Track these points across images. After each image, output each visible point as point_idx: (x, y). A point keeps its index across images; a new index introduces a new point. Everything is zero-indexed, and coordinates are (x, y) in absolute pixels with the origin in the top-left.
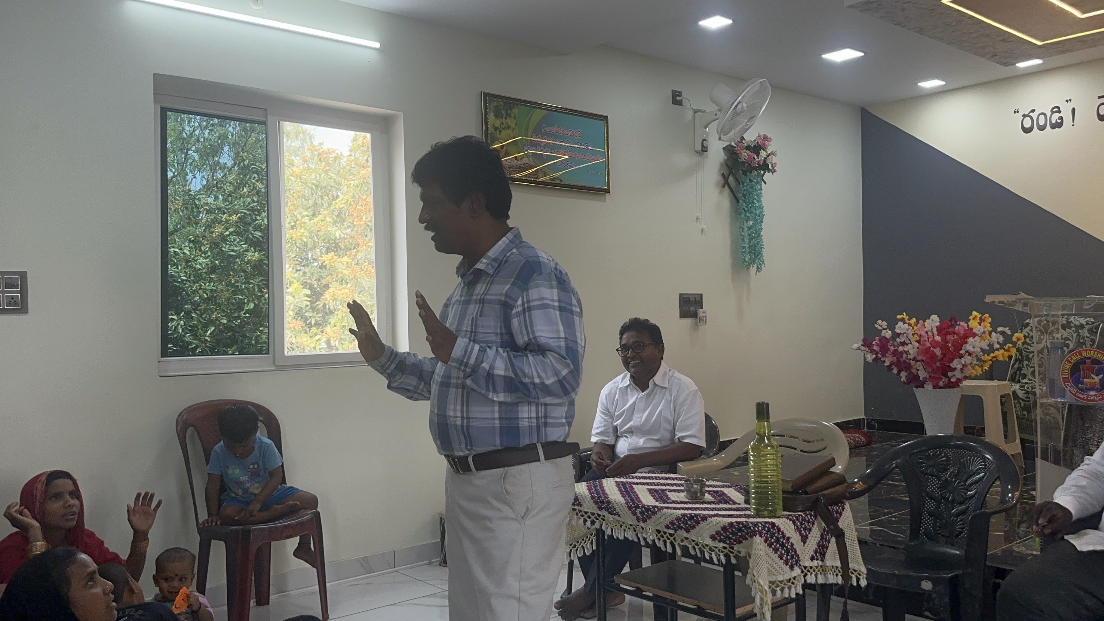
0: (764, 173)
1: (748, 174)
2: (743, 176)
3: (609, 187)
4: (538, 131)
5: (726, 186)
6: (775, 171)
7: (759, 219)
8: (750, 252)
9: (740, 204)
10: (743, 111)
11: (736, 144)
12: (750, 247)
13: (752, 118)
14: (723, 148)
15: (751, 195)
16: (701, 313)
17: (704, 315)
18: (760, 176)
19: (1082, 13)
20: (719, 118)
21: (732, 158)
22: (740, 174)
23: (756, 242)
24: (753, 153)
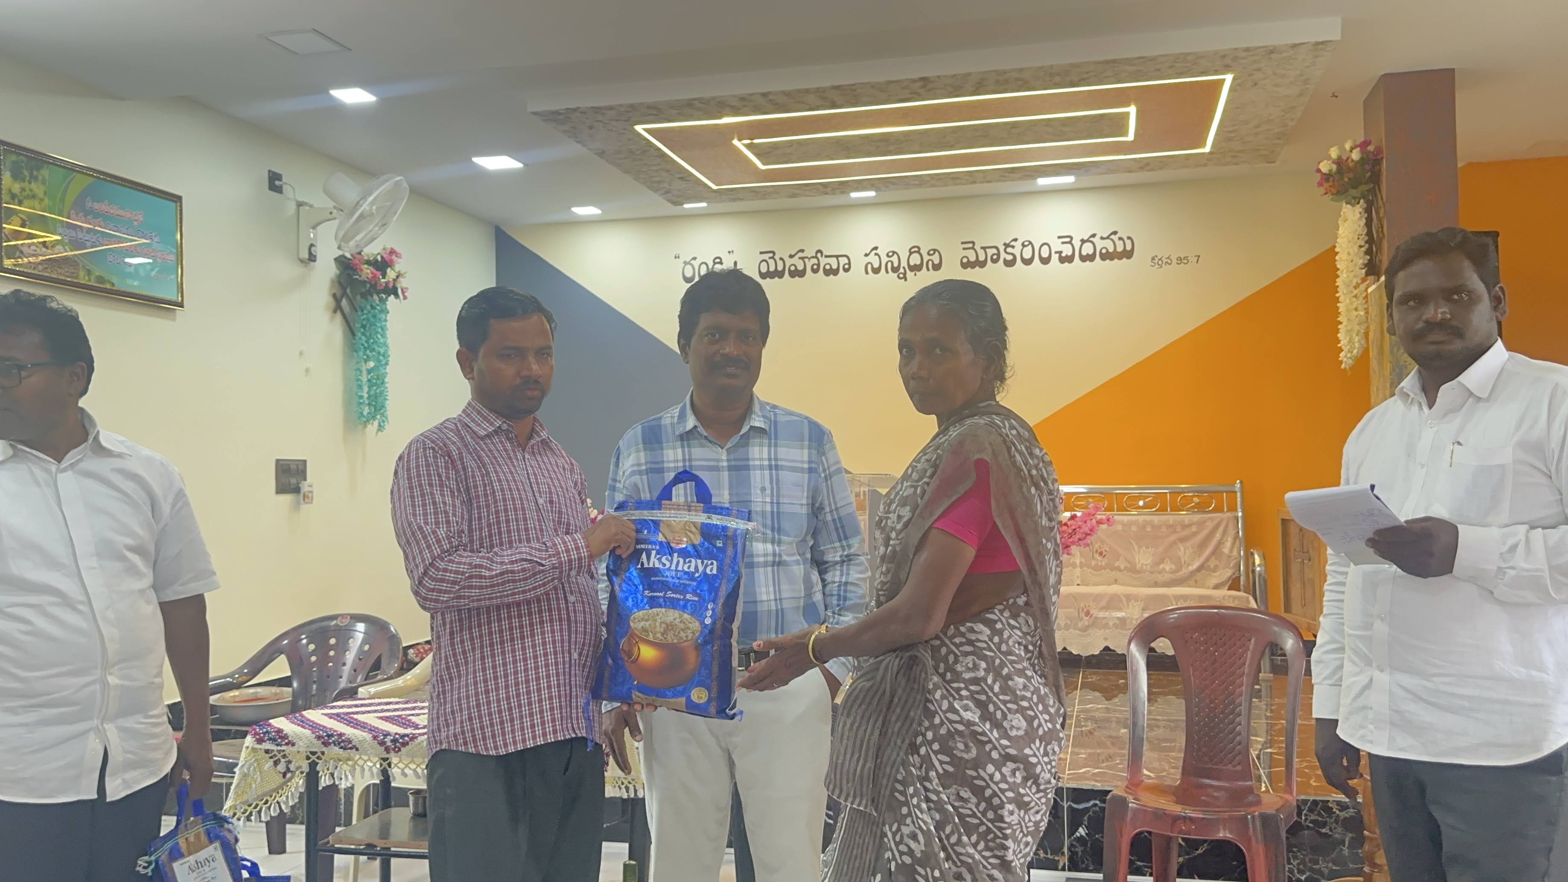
0: (387, 298)
1: (369, 298)
2: (363, 300)
3: (182, 300)
4: (80, 207)
5: (339, 312)
6: (405, 298)
7: (382, 359)
8: (369, 404)
9: (357, 338)
10: (372, 215)
11: (352, 255)
12: (369, 398)
13: (384, 225)
14: (336, 259)
15: (373, 327)
16: (305, 487)
17: (310, 489)
18: (383, 301)
19: (764, 164)
20: (335, 219)
21: (348, 275)
22: (359, 297)
23: (378, 391)
24: (377, 270)
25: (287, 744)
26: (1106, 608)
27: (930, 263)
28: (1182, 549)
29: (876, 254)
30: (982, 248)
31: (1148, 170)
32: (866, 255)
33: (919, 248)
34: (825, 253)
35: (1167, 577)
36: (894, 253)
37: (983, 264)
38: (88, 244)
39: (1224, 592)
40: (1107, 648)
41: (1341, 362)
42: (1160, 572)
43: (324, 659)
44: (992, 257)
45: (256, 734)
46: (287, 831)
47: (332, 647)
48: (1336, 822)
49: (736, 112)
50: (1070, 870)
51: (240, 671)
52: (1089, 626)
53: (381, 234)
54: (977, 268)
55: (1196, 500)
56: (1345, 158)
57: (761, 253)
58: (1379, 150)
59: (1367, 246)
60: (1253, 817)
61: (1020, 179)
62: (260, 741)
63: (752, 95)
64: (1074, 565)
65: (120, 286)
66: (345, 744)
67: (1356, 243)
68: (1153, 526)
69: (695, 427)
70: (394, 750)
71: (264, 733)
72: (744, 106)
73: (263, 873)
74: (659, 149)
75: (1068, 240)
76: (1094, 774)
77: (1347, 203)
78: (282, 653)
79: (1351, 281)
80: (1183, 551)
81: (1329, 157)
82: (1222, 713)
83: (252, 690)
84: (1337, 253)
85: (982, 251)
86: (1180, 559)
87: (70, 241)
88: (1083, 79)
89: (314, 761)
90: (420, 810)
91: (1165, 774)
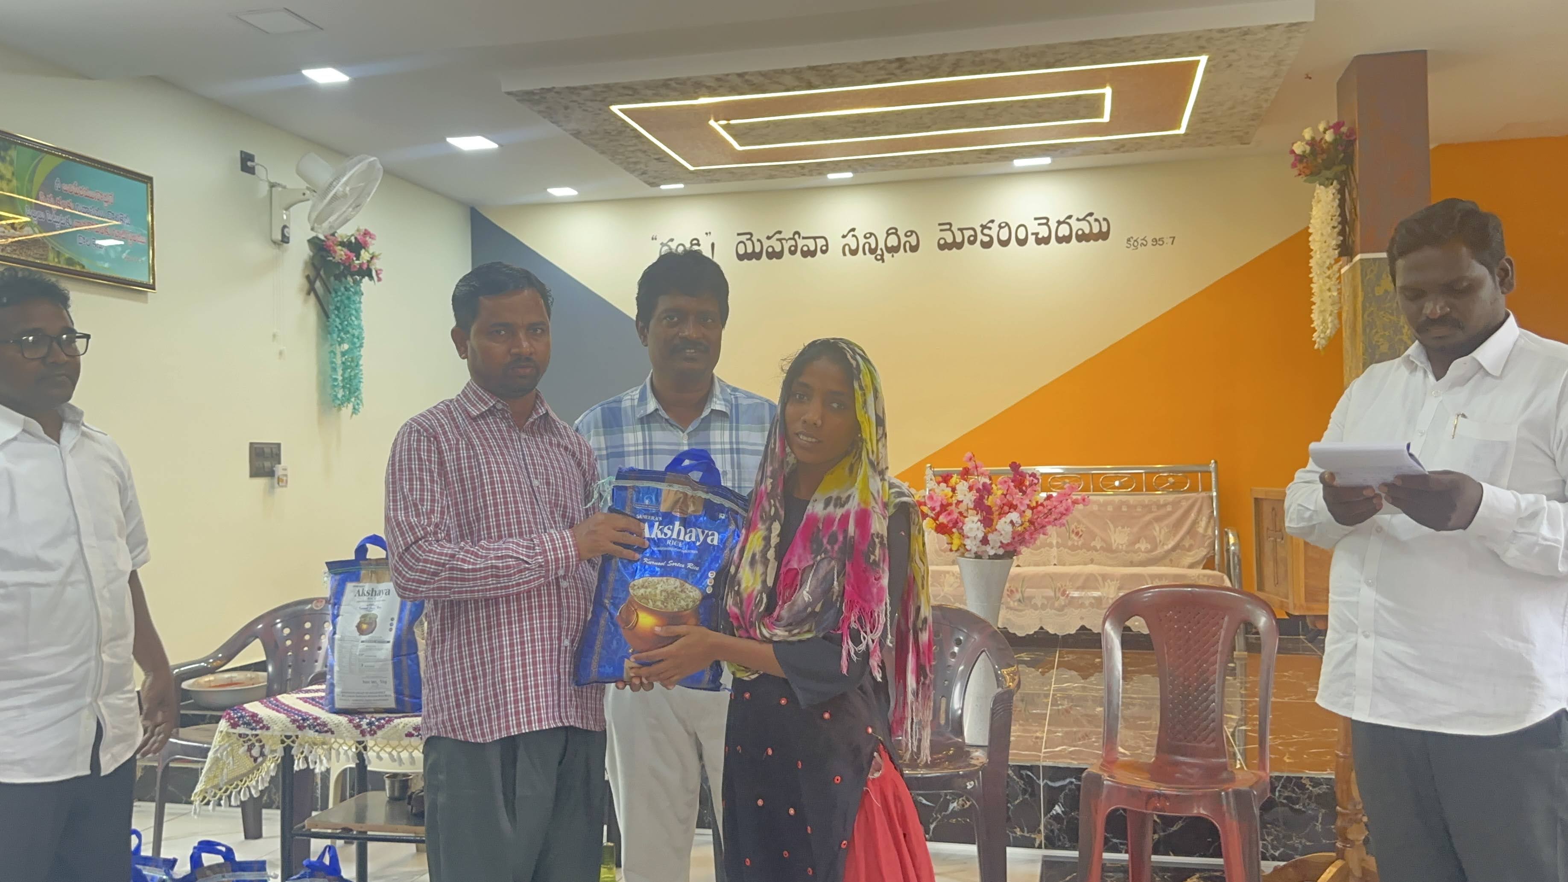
0: (361, 280)
1: (343, 279)
2: (337, 282)
3: (154, 282)
4: (48, 188)
5: (312, 294)
6: (379, 280)
7: (356, 342)
8: (343, 387)
9: (331, 320)
10: (345, 196)
11: (326, 237)
12: (343, 380)
13: (357, 206)
14: (309, 241)
15: (347, 309)
16: (279, 470)
17: (284, 472)
18: (357, 283)
19: (741, 145)
20: (308, 200)
21: (322, 256)
22: (332, 278)
23: (352, 374)
24: (351, 252)
25: (261, 728)
26: (1082, 588)
27: (908, 245)
28: (1157, 529)
29: (853, 236)
30: (959, 229)
31: (1124, 152)
32: (844, 237)
33: (896, 229)
34: (802, 235)
35: (1142, 556)
36: (871, 234)
37: (960, 246)
38: (58, 226)
39: (1199, 571)
40: (1083, 628)
41: (1315, 342)
42: (1135, 552)
43: (299, 643)
44: (969, 238)
45: (230, 718)
46: (264, 816)
47: (308, 632)
48: (1310, 798)
49: (712, 92)
50: (1046, 848)
51: (214, 655)
52: (1065, 606)
53: (354, 216)
54: (954, 249)
55: (1171, 480)
56: (1318, 139)
57: (739, 234)
58: (1352, 131)
59: (1340, 227)
60: (1227, 794)
61: (996, 160)
62: (234, 725)
63: (728, 75)
64: (1050, 545)
65: (90, 268)
66: (321, 727)
67: (1328, 224)
68: (1129, 506)
69: (656, 410)
70: (370, 732)
71: (239, 718)
72: (720, 86)
73: (239, 857)
74: (635, 130)
75: (1044, 221)
76: (1071, 752)
77: (1320, 184)
78: (257, 637)
79: (1325, 262)
80: (1159, 531)
81: (1302, 139)
82: (1196, 690)
83: (227, 675)
84: (1310, 234)
85: (960, 232)
86: (1155, 537)
87: (39, 223)
88: (1060, 60)
89: (288, 745)
90: (396, 794)
91: (1140, 751)
